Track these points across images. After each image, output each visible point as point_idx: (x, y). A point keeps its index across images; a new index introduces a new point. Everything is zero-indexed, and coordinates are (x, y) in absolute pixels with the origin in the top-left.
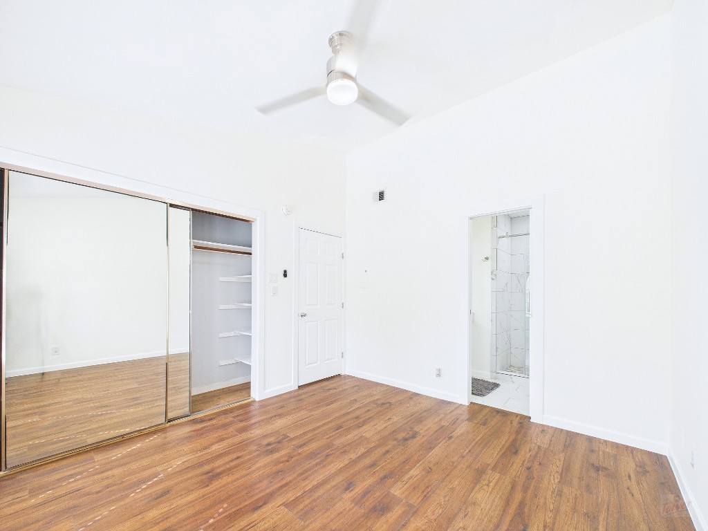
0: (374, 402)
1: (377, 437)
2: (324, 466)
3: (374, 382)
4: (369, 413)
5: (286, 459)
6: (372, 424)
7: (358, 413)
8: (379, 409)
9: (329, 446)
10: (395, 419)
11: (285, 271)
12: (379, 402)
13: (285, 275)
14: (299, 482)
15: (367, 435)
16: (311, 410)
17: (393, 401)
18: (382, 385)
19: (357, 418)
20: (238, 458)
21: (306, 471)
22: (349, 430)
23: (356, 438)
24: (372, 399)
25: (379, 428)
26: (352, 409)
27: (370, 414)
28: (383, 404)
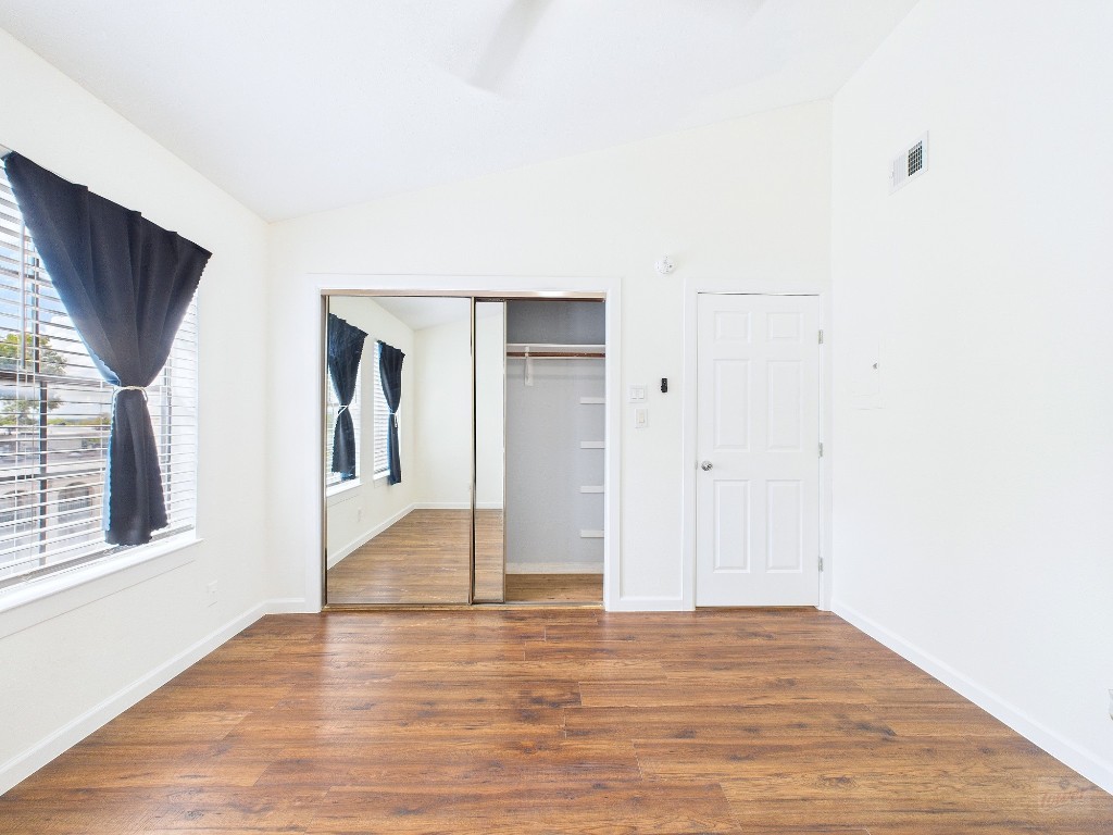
0: (840, 711)
1: (752, 813)
2: (568, 807)
3: (894, 655)
4: (797, 732)
5: (529, 743)
6: (773, 767)
7: (765, 719)
8: (838, 736)
9: (622, 764)
10: (862, 790)
11: (664, 381)
12: (855, 717)
13: (664, 388)
14: (498, 808)
15: (732, 791)
16: (671, 666)
17: (901, 730)
18: (914, 669)
19: (753, 730)
20: (480, 700)
21: (530, 793)
22: (705, 751)
23: (703, 781)
24: (841, 698)
25: (787, 792)
26: (760, 702)
27: (794, 738)
28: (864, 726)
